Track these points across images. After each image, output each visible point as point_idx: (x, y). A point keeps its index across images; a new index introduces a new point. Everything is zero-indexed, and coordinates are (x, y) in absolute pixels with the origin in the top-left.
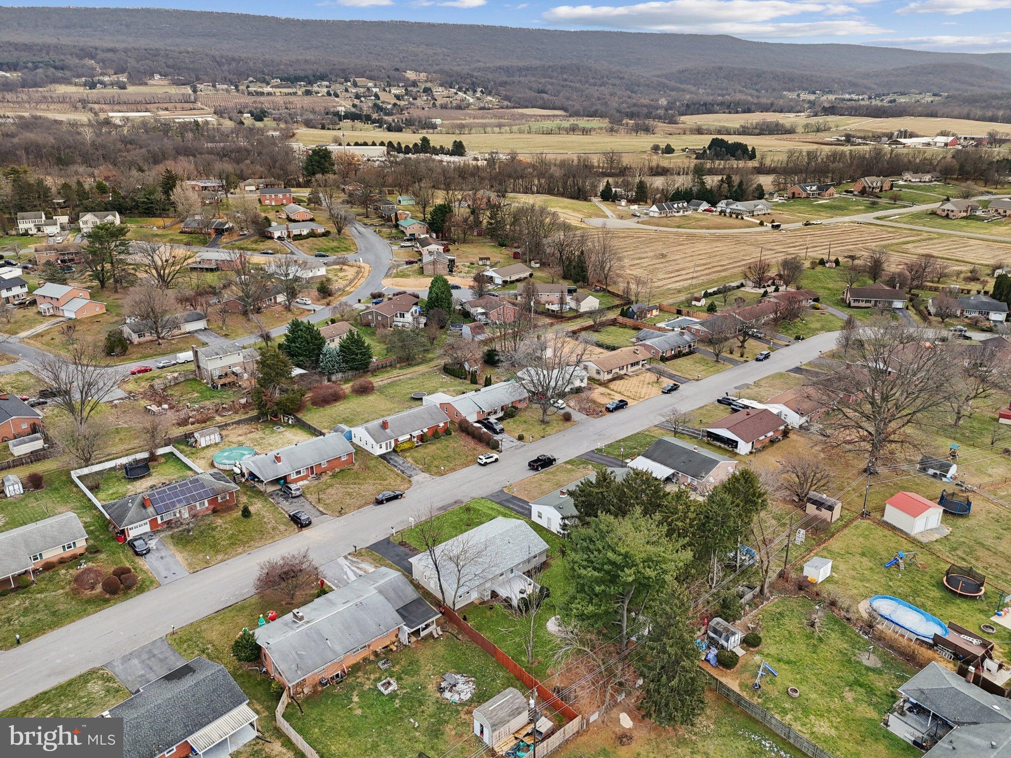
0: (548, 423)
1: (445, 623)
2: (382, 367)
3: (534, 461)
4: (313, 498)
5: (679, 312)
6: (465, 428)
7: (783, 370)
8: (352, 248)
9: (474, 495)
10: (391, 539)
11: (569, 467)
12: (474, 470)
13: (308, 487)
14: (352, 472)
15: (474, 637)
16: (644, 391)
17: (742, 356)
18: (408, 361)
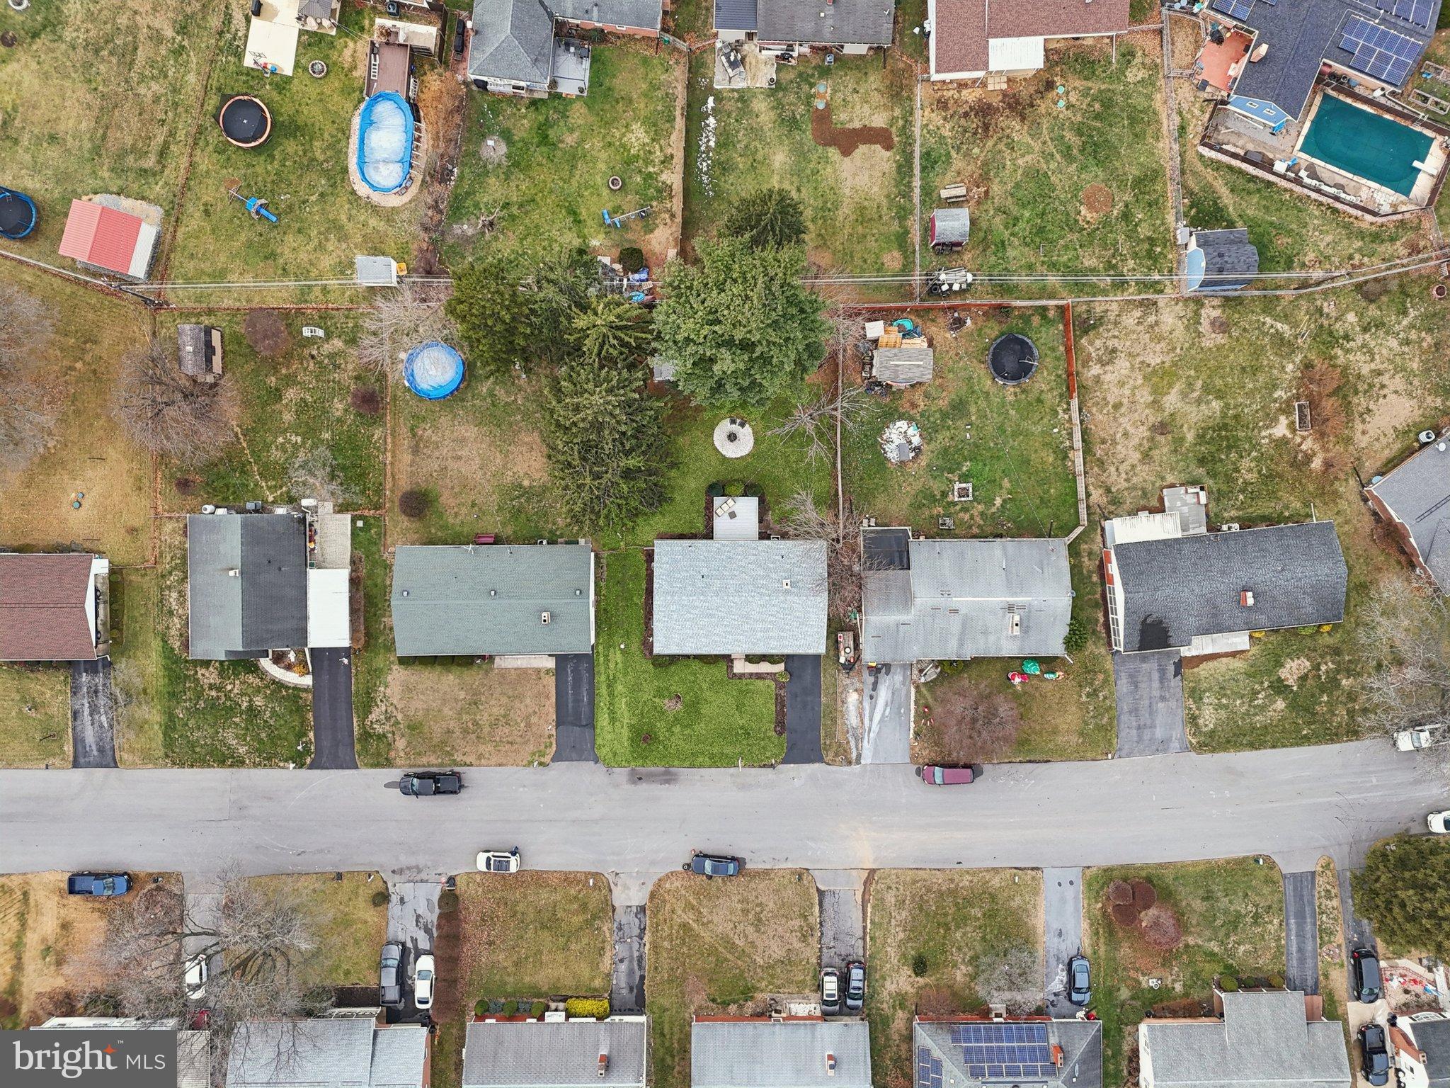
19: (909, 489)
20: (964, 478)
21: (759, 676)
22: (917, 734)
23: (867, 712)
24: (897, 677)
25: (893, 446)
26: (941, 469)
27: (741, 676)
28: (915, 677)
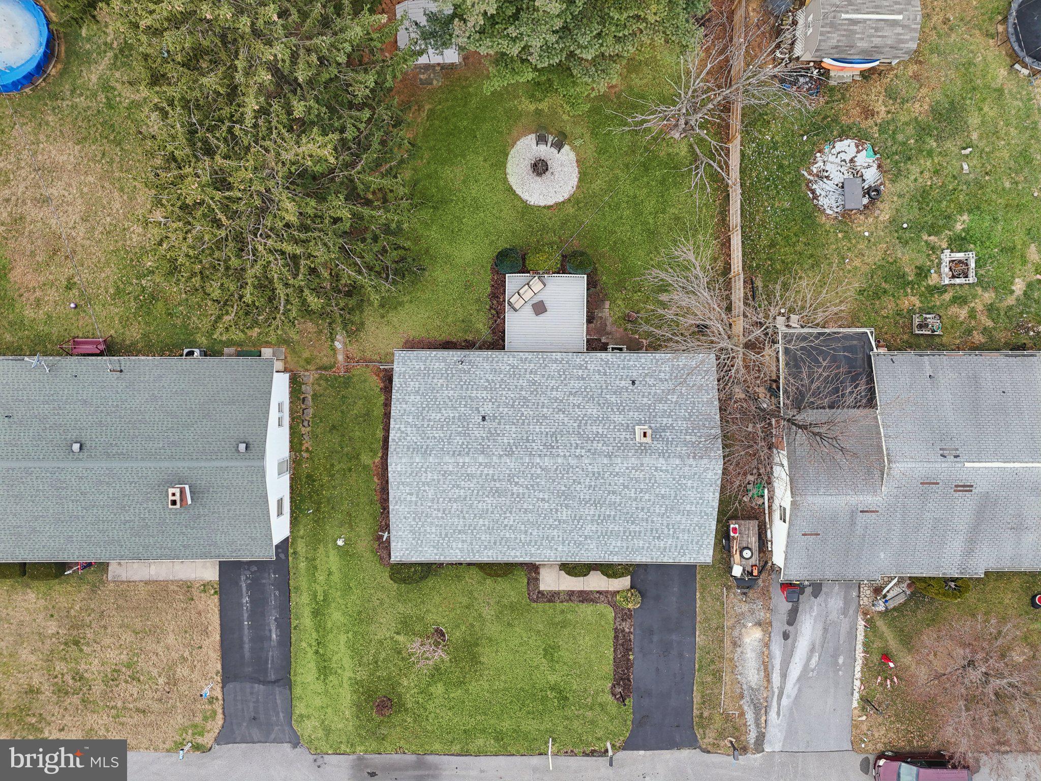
19: (857, 263)
20: (959, 243)
21: (585, 597)
22: (866, 701)
23: (777, 662)
24: (834, 602)
25: (829, 186)
26: (918, 227)
27: (552, 597)
28: (865, 601)
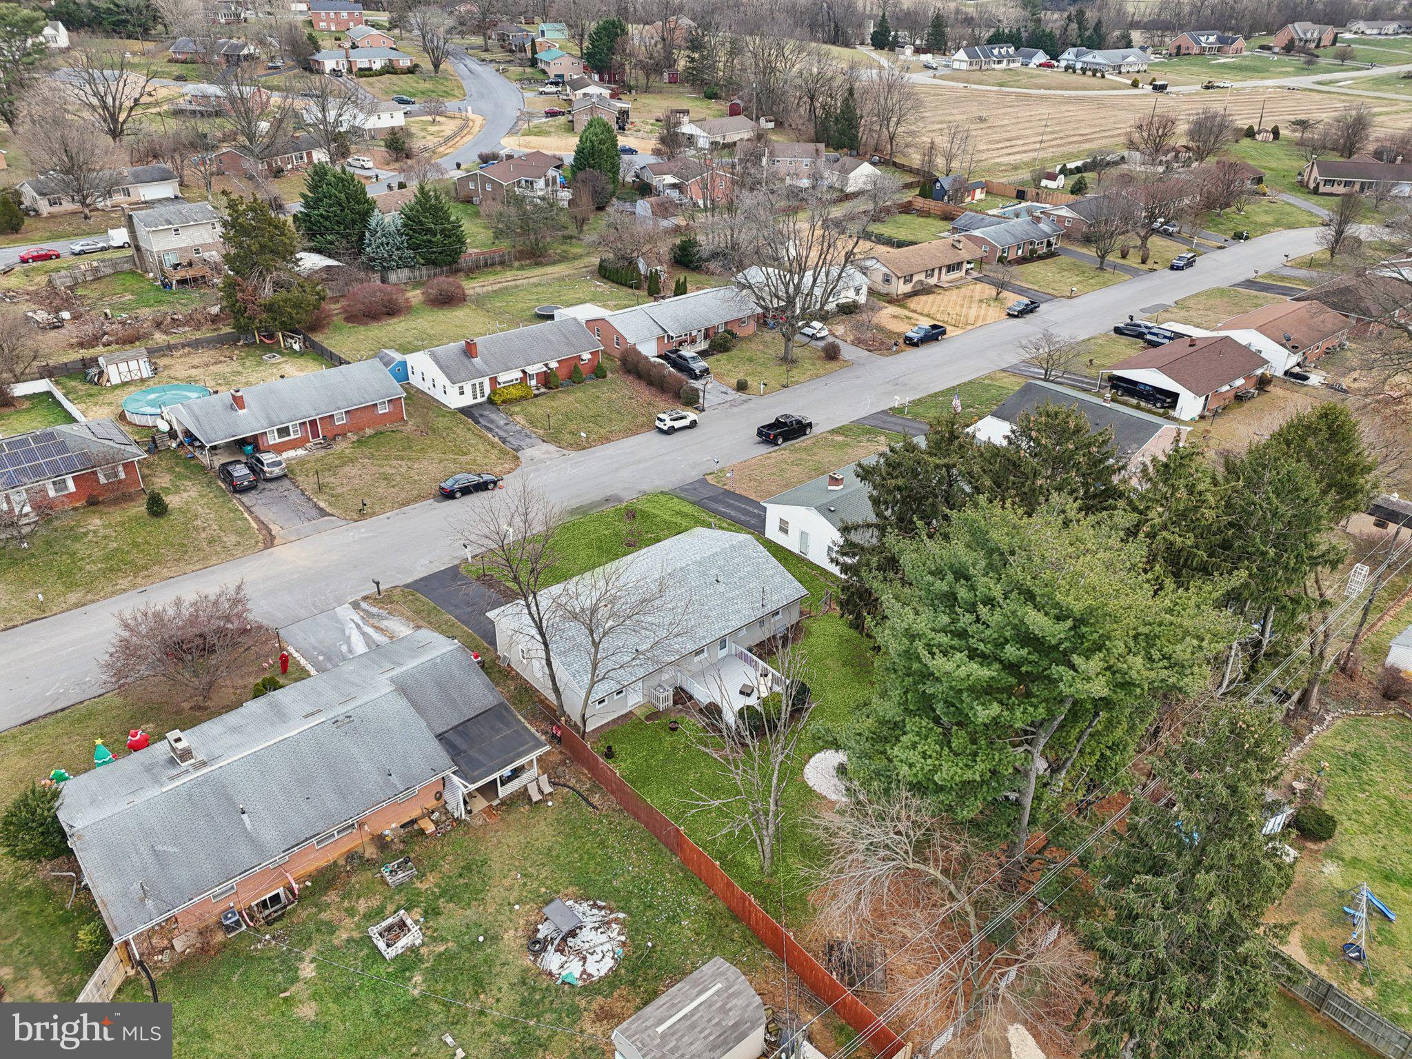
0: (794, 361)
1: (563, 763)
2: (486, 265)
3: (770, 427)
4: (307, 482)
5: (1021, 196)
6: (633, 366)
7: (1224, 285)
8: (456, 93)
9: (647, 487)
10: (462, 569)
11: (840, 438)
12: (648, 442)
13: (302, 462)
14: (399, 436)
15: (631, 805)
16: (973, 312)
17: (1144, 262)
18: (534, 256)
23: (375, 635)
26: (466, 946)
